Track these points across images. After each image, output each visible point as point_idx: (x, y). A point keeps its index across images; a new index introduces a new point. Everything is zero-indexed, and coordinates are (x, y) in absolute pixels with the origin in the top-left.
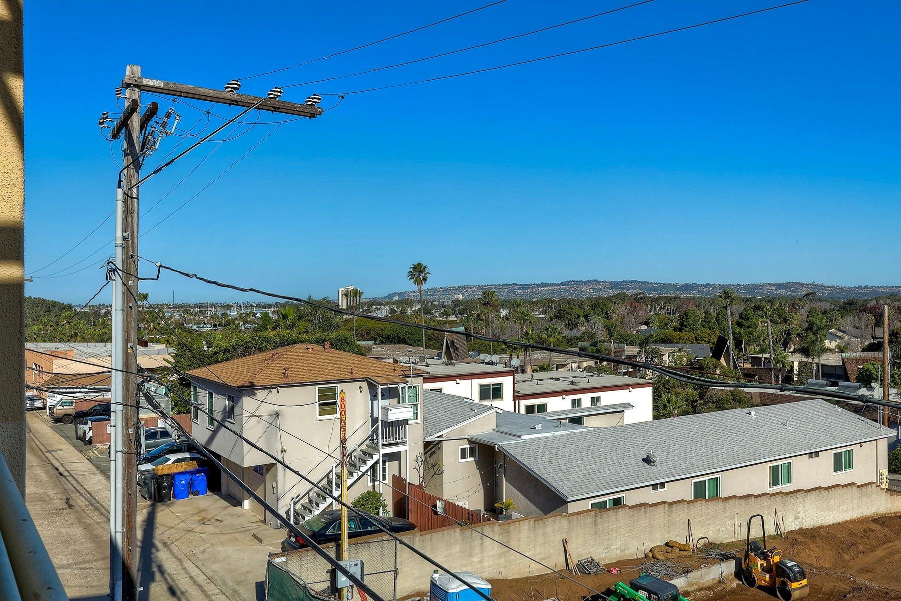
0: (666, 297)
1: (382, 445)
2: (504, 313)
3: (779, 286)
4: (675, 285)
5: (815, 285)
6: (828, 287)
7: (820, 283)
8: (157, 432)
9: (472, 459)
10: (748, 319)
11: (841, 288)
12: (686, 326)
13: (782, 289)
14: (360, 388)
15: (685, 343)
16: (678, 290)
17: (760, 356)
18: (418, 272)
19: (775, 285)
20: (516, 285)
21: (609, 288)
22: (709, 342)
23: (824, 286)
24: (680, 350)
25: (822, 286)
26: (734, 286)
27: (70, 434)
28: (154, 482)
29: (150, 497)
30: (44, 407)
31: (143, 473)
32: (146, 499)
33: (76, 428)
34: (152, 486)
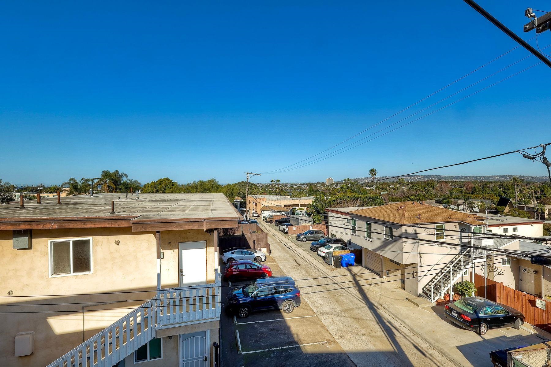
0: (452, 181)
1: (474, 258)
2: (391, 186)
3: (501, 177)
4: (452, 177)
5: (519, 176)
6: (526, 177)
7: (522, 175)
8: (314, 232)
9: (509, 265)
10: (509, 190)
11: (533, 177)
12: (475, 192)
13: (503, 178)
14: (455, 226)
15: (478, 199)
16: (453, 178)
17: (524, 205)
18: (373, 172)
19: (499, 176)
20: (387, 177)
21: (424, 178)
22: (489, 199)
23: (524, 177)
24: (481, 202)
25: (523, 176)
26: (479, 177)
27: (275, 228)
28: (333, 258)
29: (332, 265)
30: (259, 217)
31: (326, 253)
32: (329, 265)
33: (279, 227)
34: (333, 260)
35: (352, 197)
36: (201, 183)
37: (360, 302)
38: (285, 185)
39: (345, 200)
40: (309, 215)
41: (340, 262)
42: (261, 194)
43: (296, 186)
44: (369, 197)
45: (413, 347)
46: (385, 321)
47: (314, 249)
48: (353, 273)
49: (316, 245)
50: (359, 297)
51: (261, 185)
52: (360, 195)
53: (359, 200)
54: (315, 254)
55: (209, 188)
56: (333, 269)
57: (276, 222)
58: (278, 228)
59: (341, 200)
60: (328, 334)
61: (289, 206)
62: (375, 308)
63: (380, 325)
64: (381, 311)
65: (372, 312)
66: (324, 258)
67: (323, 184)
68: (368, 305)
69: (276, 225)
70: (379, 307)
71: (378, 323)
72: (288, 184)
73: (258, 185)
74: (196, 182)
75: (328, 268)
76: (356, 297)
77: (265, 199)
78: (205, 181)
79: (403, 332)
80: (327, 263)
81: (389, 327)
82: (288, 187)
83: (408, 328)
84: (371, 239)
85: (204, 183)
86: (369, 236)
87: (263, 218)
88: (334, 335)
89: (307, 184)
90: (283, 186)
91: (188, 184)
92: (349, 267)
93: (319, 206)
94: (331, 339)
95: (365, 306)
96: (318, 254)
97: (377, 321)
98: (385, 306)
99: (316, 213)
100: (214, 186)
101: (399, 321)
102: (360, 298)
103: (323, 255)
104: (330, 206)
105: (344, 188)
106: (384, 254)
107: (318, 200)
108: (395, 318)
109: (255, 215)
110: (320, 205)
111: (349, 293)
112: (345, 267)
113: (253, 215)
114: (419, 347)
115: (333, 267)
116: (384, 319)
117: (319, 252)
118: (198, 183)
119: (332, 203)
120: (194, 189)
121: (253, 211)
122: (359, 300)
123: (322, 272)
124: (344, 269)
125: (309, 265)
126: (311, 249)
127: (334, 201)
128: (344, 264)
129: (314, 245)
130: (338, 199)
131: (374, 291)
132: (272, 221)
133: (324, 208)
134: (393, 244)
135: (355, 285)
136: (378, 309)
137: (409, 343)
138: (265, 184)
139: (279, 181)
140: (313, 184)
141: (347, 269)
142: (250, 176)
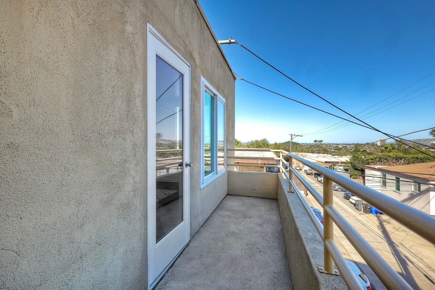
27: (313, 179)
28: (363, 205)
29: (361, 210)
30: (301, 170)
31: (356, 201)
32: (359, 210)
33: (318, 178)
34: (362, 207)
35: (394, 156)
36: (257, 141)
37: (381, 239)
38: (330, 145)
39: (386, 159)
40: (346, 170)
41: (369, 209)
42: (304, 152)
43: (341, 146)
44: (416, 158)
45: (423, 276)
46: (402, 255)
47: (347, 197)
48: (380, 219)
49: (349, 194)
50: (381, 236)
51: (306, 145)
52: (404, 155)
53: (403, 160)
54: (347, 201)
55: (262, 145)
56: (361, 213)
57: (315, 174)
58: (316, 179)
59: (380, 158)
60: (344, 250)
61: (329, 162)
62: (395, 245)
63: (396, 256)
64: (401, 249)
65: (391, 247)
66: (355, 205)
67: (373, 145)
68: (389, 242)
69: (316, 177)
70: (399, 245)
71: (393, 255)
72: (333, 144)
73: (303, 145)
74: (253, 141)
75: (357, 213)
76: (379, 235)
77: (307, 156)
78: (259, 140)
79: (418, 266)
80: (357, 209)
81: (404, 259)
82: (332, 147)
83: (424, 264)
84: (400, 191)
85: (259, 141)
86: (398, 189)
87: (304, 171)
88: (349, 251)
89: (353, 144)
90: (328, 146)
91: (248, 142)
92: (379, 215)
93: (356, 163)
94: (346, 253)
95: (386, 242)
96: (350, 202)
97: (393, 253)
98: (406, 246)
99: (353, 169)
100: (265, 144)
101: (418, 259)
102: (383, 237)
103: (354, 202)
104: (368, 163)
105: (389, 148)
106: (412, 204)
107: (355, 158)
108: (414, 256)
109: (298, 168)
110: (358, 162)
111: (372, 232)
112: (374, 214)
113: (296, 168)
114: (429, 277)
115: (362, 212)
116: (400, 254)
117: (351, 200)
118: (254, 141)
119: (370, 161)
120: (252, 146)
121: (296, 165)
122: (380, 237)
123: (350, 214)
124: (373, 215)
125: (340, 208)
126: (344, 197)
127: (372, 159)
128: (373, 212)
129: (346, 194)
130: (377, 158)
131: (399, 235)
132: (312, 173)
133: (361, 165)
134: (421, 196)
135: (380, 228)
136: (398, 246)
137: (421, 273)
138: (310, 144)
139: (322, 141)
140: (361, 144)
141: (376, 215)
142: (293, 137)
